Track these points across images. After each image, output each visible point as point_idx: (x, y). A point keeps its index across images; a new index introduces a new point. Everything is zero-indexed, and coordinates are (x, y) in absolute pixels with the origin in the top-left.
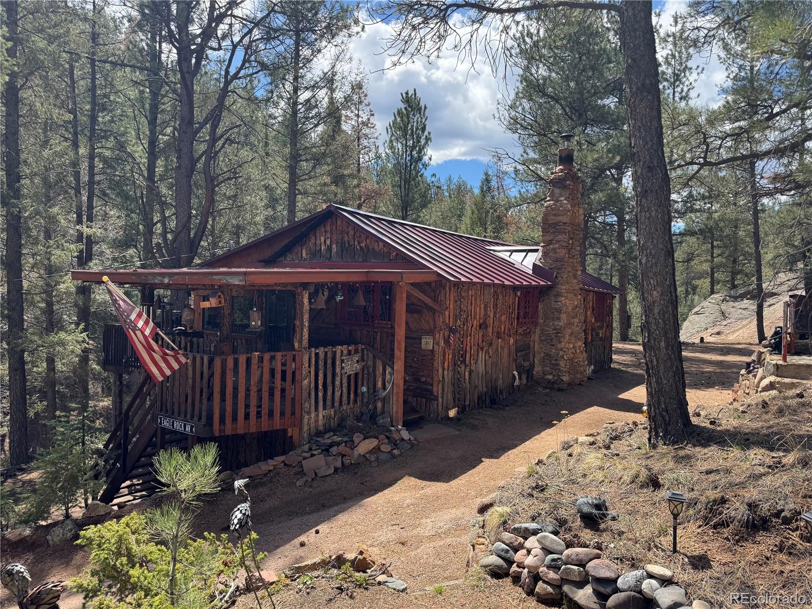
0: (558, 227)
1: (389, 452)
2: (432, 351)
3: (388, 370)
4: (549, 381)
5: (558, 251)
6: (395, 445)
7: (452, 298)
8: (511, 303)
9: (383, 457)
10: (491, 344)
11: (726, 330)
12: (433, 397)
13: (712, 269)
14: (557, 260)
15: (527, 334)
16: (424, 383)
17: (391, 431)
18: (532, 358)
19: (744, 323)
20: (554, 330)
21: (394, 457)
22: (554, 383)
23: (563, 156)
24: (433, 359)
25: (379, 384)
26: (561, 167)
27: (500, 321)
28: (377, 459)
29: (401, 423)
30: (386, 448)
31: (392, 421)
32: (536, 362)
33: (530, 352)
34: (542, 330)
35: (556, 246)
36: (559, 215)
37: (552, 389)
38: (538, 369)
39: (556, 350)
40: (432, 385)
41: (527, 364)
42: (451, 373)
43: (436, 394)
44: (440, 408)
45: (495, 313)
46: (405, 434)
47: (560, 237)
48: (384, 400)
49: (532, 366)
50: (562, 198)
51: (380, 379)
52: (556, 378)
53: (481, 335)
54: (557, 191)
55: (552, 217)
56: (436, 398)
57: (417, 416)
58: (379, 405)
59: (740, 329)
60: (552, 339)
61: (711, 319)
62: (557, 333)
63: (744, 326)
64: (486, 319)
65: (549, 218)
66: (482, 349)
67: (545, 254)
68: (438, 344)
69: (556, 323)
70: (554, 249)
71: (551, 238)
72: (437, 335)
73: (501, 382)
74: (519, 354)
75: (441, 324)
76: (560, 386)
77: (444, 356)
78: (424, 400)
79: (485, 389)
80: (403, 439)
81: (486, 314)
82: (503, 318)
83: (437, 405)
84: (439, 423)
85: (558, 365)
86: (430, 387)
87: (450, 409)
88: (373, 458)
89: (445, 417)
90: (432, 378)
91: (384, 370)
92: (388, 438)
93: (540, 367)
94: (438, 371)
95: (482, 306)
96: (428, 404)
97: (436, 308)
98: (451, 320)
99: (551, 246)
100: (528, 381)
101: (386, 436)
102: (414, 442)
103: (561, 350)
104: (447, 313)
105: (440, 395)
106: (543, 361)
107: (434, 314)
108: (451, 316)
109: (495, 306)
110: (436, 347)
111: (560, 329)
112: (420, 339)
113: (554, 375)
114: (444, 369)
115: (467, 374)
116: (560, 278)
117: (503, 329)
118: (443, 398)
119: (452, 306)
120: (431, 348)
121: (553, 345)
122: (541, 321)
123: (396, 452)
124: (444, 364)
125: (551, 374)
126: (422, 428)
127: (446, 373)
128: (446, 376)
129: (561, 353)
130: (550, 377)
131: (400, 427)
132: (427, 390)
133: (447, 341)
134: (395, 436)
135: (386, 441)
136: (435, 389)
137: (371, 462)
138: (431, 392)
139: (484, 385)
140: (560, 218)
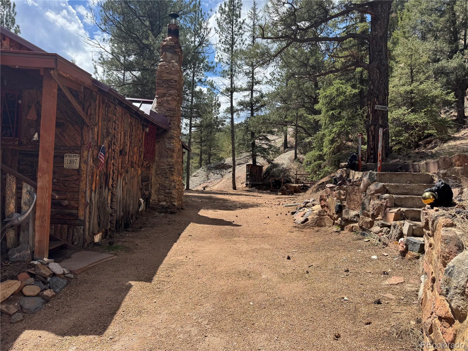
0: (170, 83)
1: (38, 295)
2: (79, 171)
3: (26, 188)
4: (163, 206)
5: (171, 102)
6: (44, 283)
7: (101, 115)
8: (140, 137)
9: (28, 304)
10: (127, 172)
11: (210, 185)
12: (77, 222)
13: (201, 152)
14: (170, 110)
15: (148, 168)
16: (66, 207)
17: (34, 266)
18: (150, 189)
19: (218, 181)
20: (168, 165)
21: (47, 300)
22: (168, 207)
23: (172, 29)
24: (79, 180)
25: (12, 207)
26: (171, 37)
27: (133, 152)
28: (21, 309)
29: (47, 254)
30: (32, 290)
31: (33, 252)
32: (153, 192)
33: (149, 183)
34: (158, 166)
35: (169, 98)
36: (171, 74)
37: (166, 212)
38: (154, 197)
39: (169, 182)
40: (77, 209)
41: (147, 193)
42: (97, 196)
43: (82, 218)
44: (87, 233)
45: (131, 143)
46: (56, 268)
47: (172, 92)
48: (19, 229)
49: (150, 194)
50: (173, 61)
51: (13, 201)
52: (168, 204)
53: (120, 160)
54: (169, 55)
55: (166, 75)
56: (83, 223)
57: (59, 245)
58: (11, 234)
59: (216, 184)
60: (166, 173)
61: (202, 179)
62: (170, 168)
63: (218, 183)
64: (125, 146)
65: (163, 75)
66: (121, 175)
67: (159, 104)
68: (86, 163)
69: (169, 160)
70: (167, 101)
71: (165, 91)
72: (85, 153)
73: (131, 207)
74: (144, 184)
75: (90, 140)
76: (172, 210)
77: (92, 177)
78: (66, 226)
79: (122, 214)
80: (54, 275)
81: (124, 142)
82: (136, 149)
83: (84, 230)
84: (86, 249)
85: (171, 193)
86: (75, 211)
87: (95, 234)
88: (12, 309)
89: (91, 243)
90: (77, 201)
91: (19, 189)
92: (32, 275)
93: (156, 196)
94: (85, 193)
95: (123, 133)
96: (71, 230)
97: (87, 120)
98: (99, 138)
99: (165, 98)
100: (146, 208)
101: (30, 274)
102: (69, 275)
103: (173, 181)
104: (96, 130)
105: (87, 219)
106: (158, 191)
107: (82, 128)
108: (100, 135)
109: (131, 136)
110: (83, 166)
111: (173, 164)
112: (63, 158)
113: (167, 202)
114: (91, 191)
115: (109, 198)
116: (172, 124)
117: (135, 159)
118: (89, 223)
119: (100, 124)
120: (77, 166)
121: (166, 178)
122: (157, 158)
123: (48, 293)
124: (92, 185)
125: (165, 201)
126: (69, 257)
127: (93, 195)
128: (93, 199)
129: (173, 184)
130: (164, 203)
131: (46, 259)
132: (70, 214)
133: (96, 160)
134: (43, 271)
135: (32, 280)
136: (81, 213)
137: (10, 315)
138: (76, 217)
139: (121, 209)
140: (173, 76)
